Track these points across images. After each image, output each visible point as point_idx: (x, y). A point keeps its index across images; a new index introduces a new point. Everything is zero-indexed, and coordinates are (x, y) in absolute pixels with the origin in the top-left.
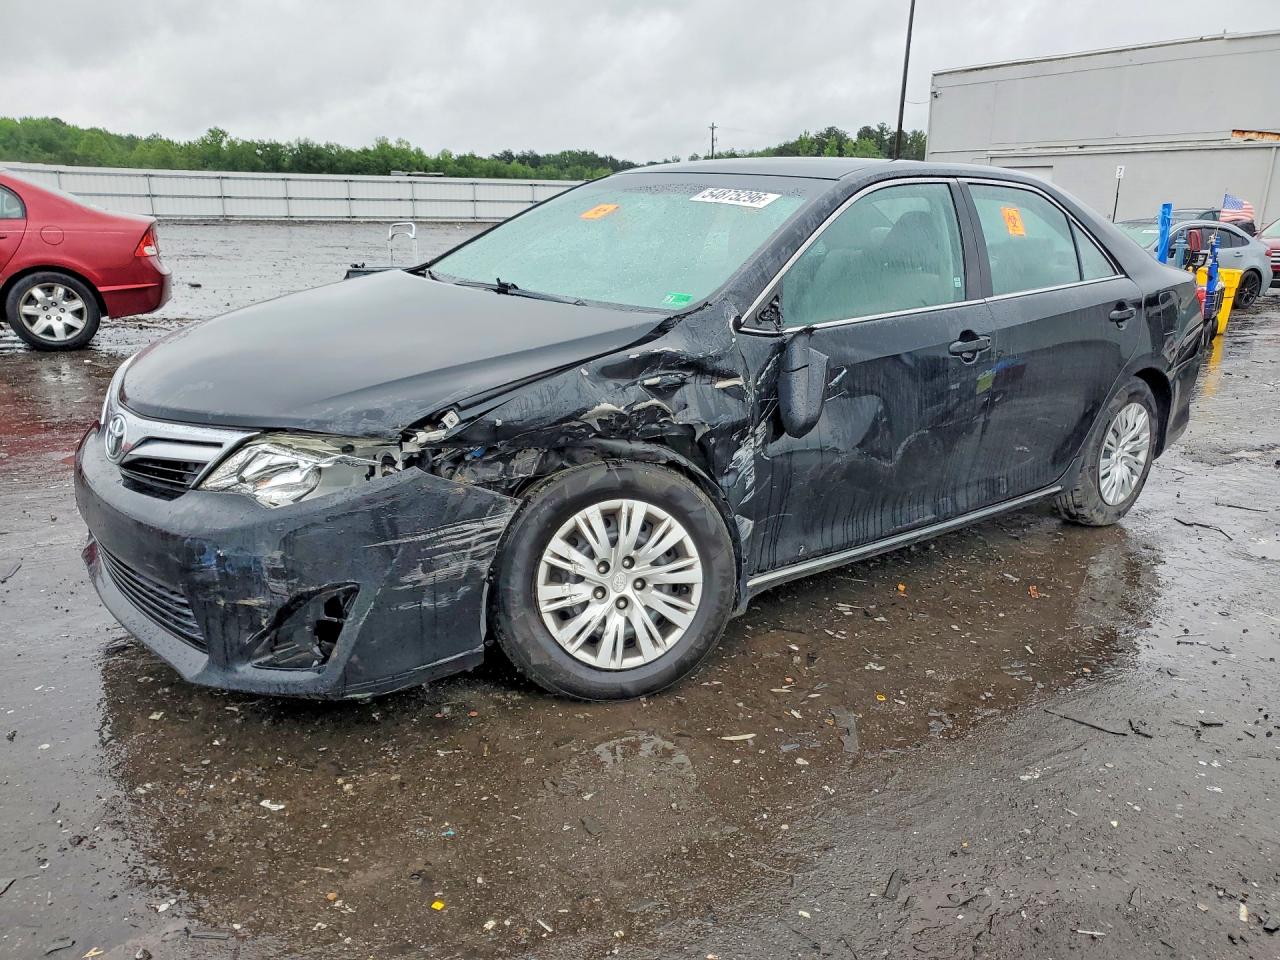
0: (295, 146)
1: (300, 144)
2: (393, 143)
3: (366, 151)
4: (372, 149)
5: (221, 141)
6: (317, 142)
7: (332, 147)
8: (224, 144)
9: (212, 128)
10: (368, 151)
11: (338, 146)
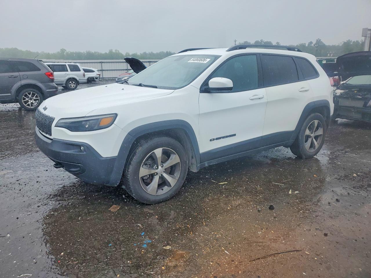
0: (85, 53)
1: (87, 52)
2: (114, 51)
3: (106, 53)
4: (108, 53)
5: (64, 52)
6: (92, 52)
7: (96, 53)
8: (65, 53)
9: (62, 48)
10: (107, 53)
11: (98, 52)
